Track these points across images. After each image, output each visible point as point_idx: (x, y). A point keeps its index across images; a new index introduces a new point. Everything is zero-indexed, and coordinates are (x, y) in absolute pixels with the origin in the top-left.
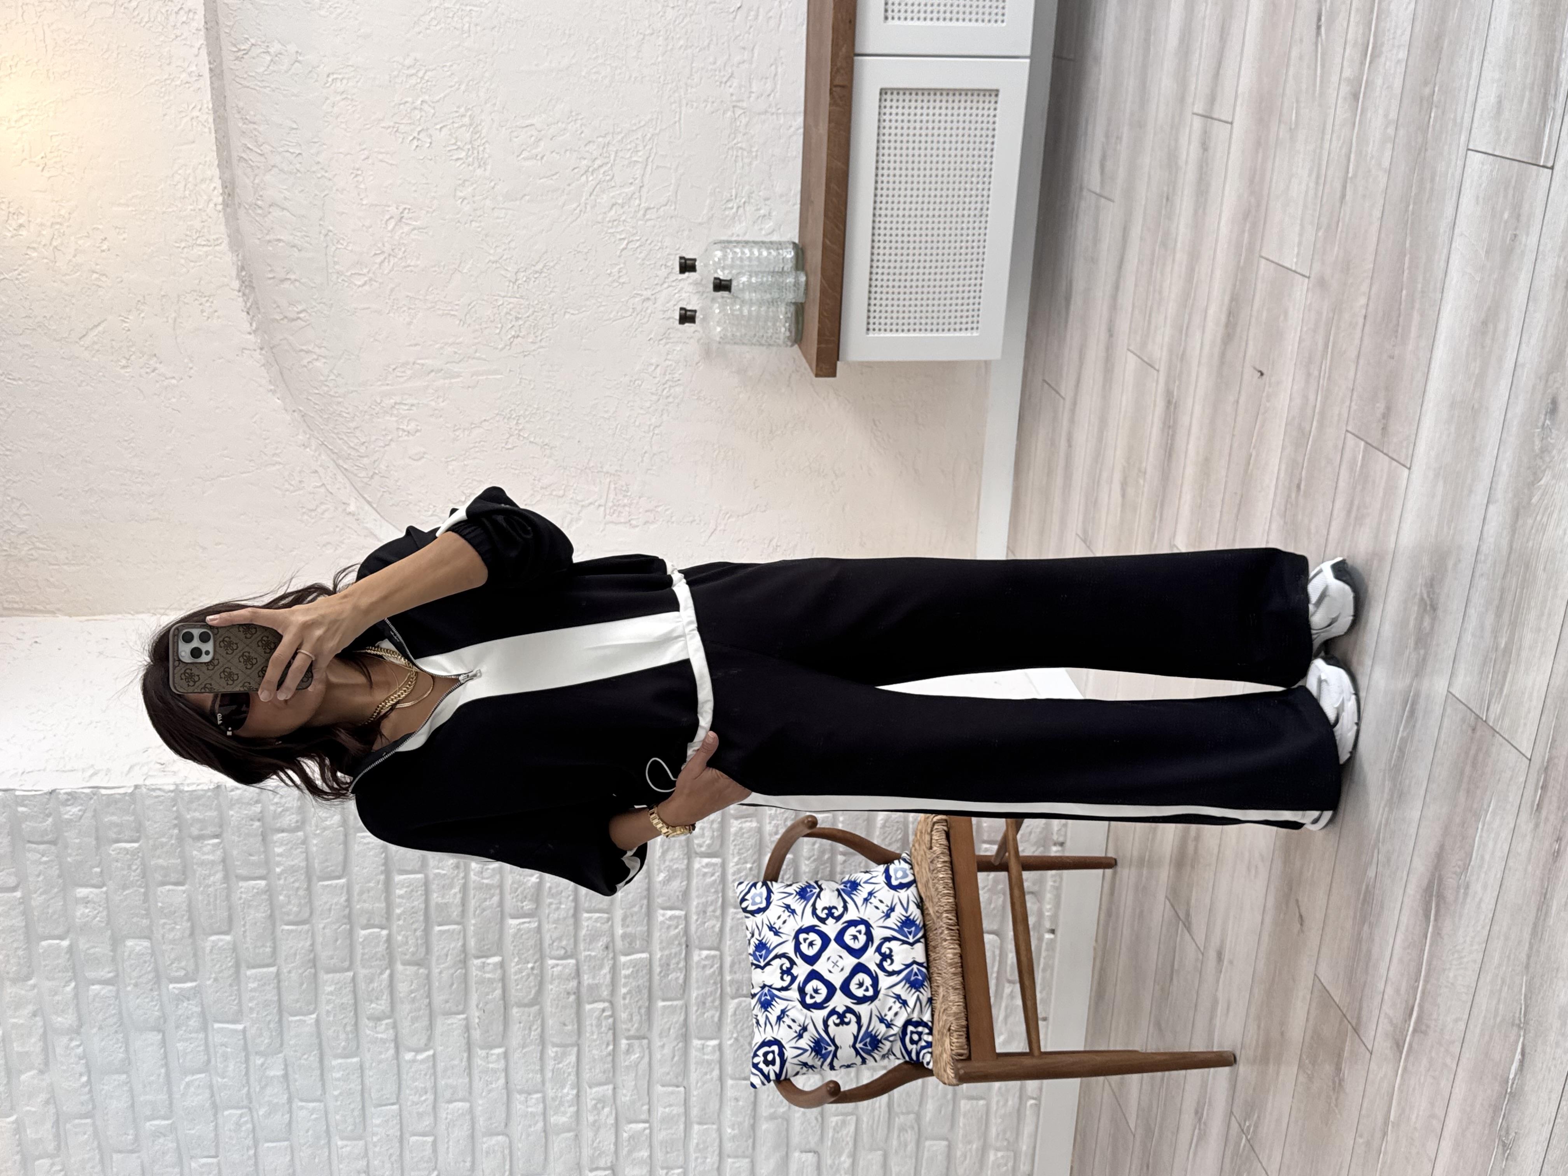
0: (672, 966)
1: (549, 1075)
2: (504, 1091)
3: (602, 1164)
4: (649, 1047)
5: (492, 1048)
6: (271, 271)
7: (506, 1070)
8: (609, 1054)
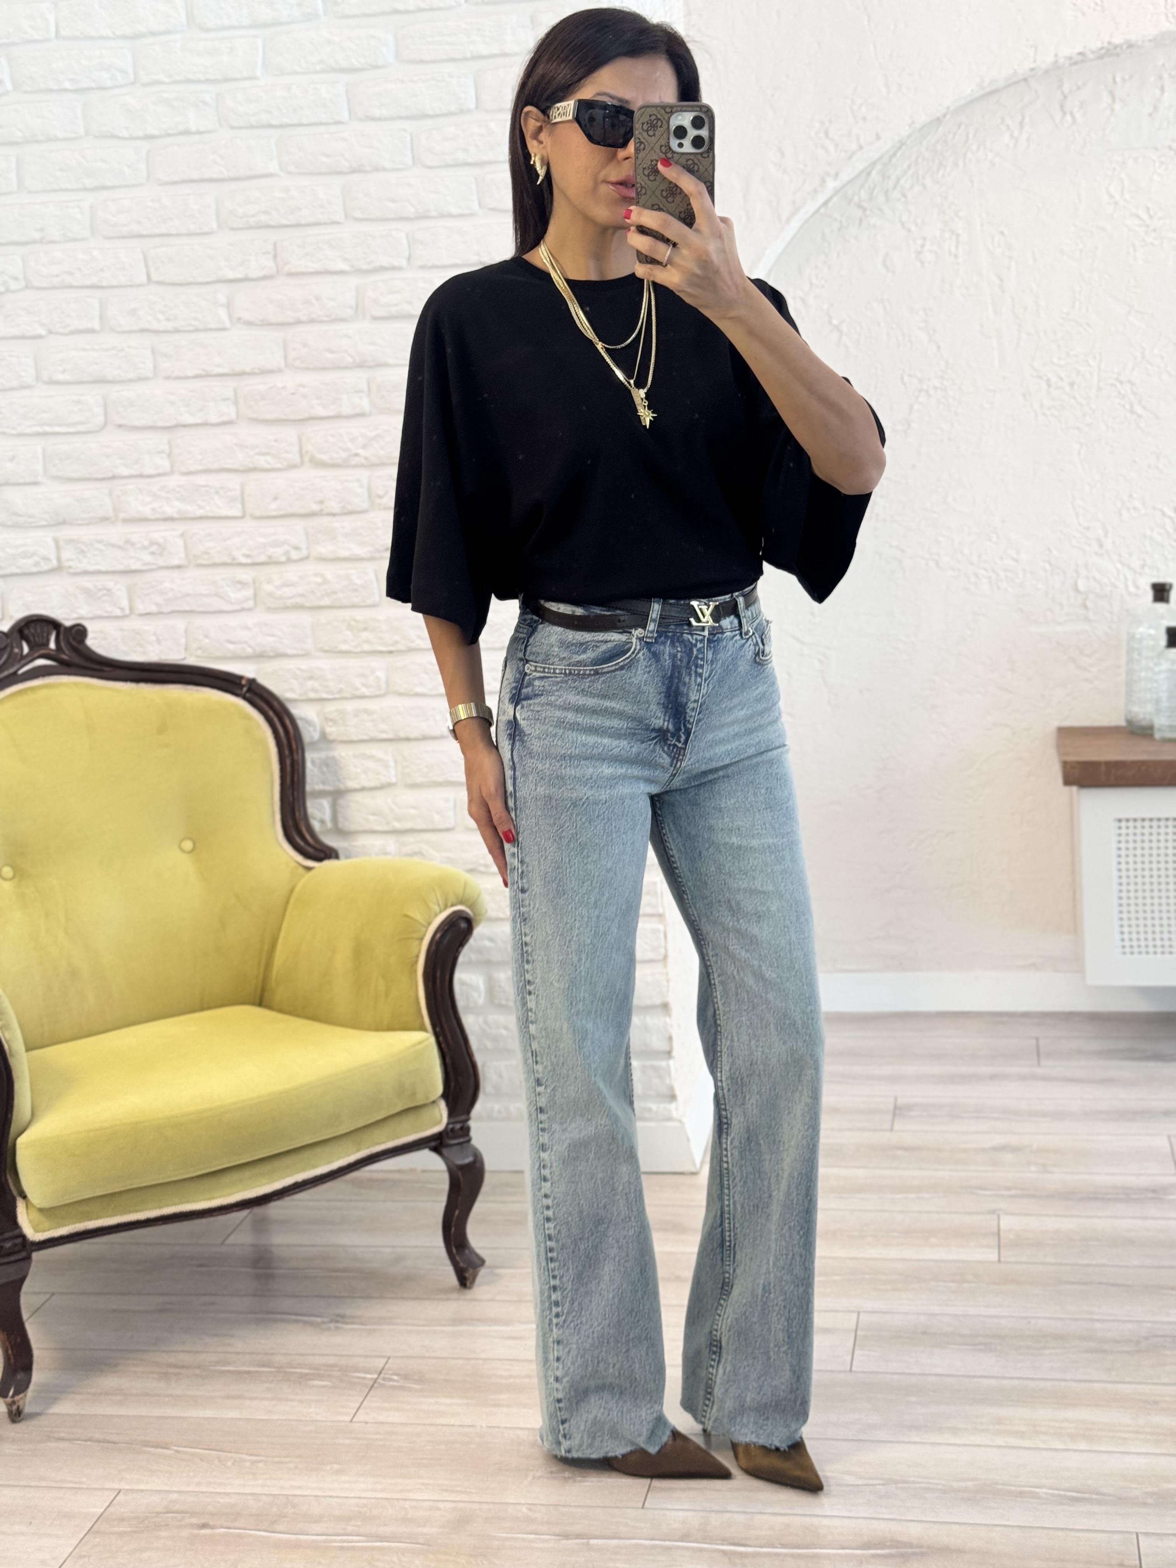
0: (365, 635)
1: (201, 480)
2: (174, 422)
3: (66, 554)
4: (243, 610)
5: (236, 403)
6: (1124, 80)
7: (205, 424)
8: (234, 559)
